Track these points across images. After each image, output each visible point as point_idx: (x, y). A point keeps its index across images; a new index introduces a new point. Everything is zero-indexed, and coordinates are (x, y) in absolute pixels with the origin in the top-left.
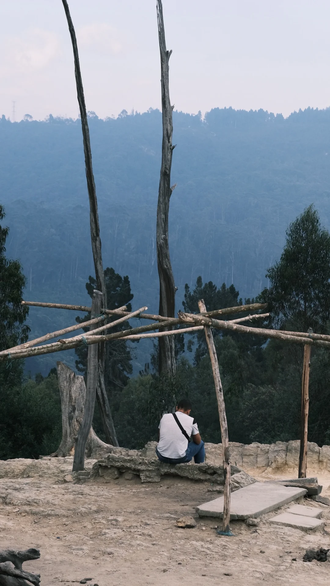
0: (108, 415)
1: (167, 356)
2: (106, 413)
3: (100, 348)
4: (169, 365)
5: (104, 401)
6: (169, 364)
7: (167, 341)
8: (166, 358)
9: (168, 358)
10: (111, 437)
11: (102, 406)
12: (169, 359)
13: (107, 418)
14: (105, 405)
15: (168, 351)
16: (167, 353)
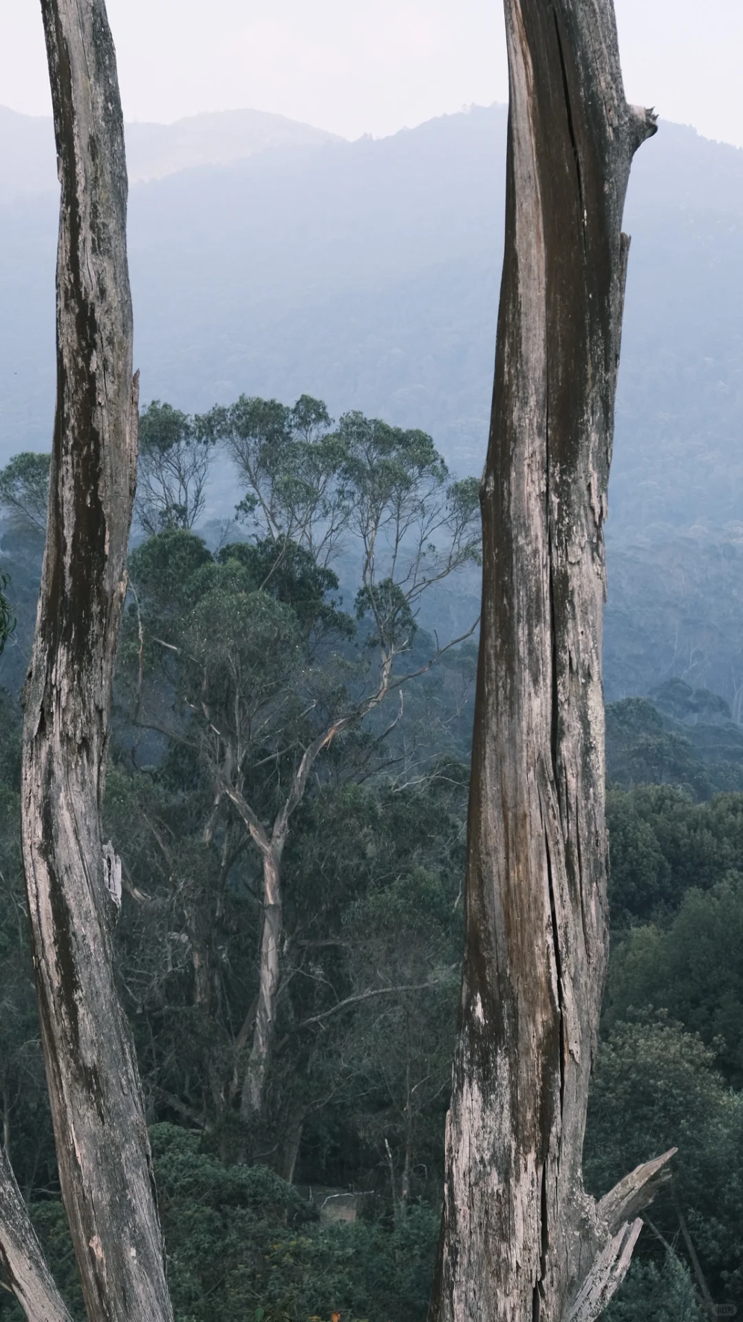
0: (95, 1072)
1: (523, 650)
2: (75, 1054)
3: (67, 560)
4: (530, 730)
5: (67, 964)
6: (536, 720)
7: (528, 529)
8: (511, 671)
9: (527, 675)
10: (96, 1241)
11: (51, 998)
12: (535, 681)
13: (82, 1095)
14: (78, 995)
15: (534, 616)
16: (521, 633)
